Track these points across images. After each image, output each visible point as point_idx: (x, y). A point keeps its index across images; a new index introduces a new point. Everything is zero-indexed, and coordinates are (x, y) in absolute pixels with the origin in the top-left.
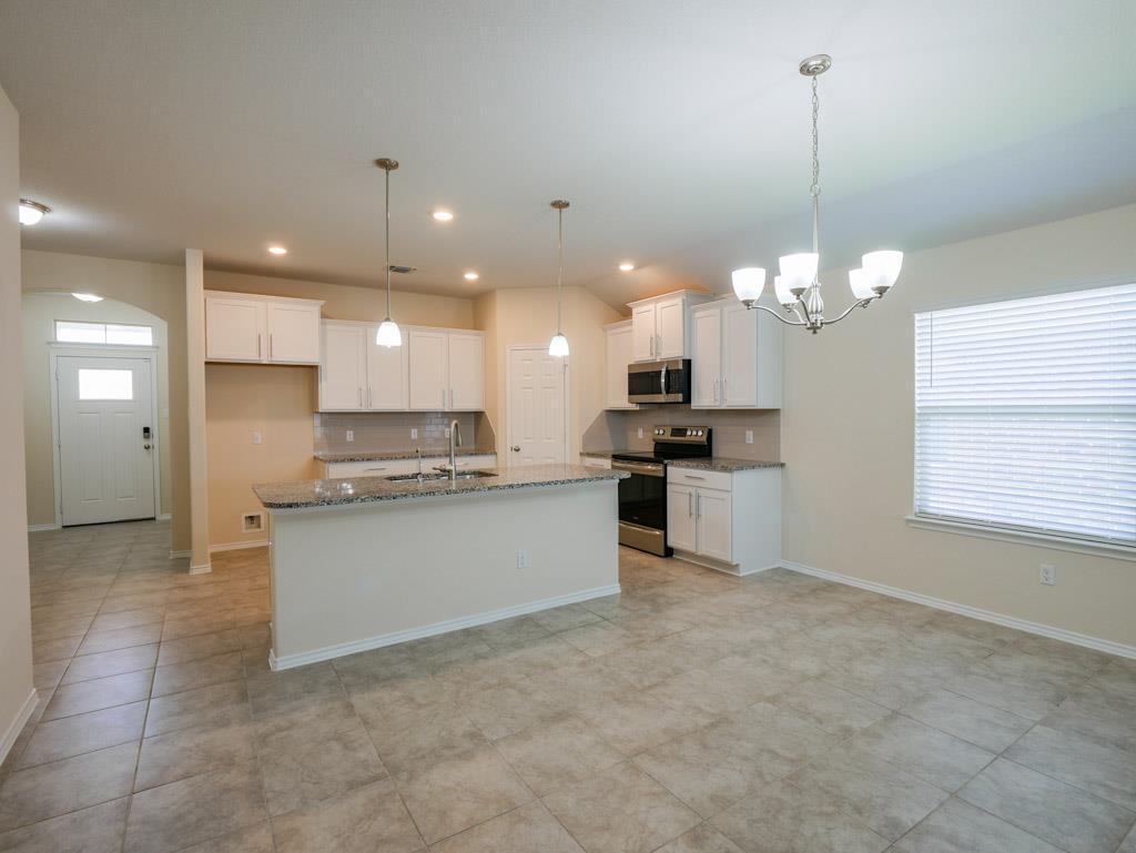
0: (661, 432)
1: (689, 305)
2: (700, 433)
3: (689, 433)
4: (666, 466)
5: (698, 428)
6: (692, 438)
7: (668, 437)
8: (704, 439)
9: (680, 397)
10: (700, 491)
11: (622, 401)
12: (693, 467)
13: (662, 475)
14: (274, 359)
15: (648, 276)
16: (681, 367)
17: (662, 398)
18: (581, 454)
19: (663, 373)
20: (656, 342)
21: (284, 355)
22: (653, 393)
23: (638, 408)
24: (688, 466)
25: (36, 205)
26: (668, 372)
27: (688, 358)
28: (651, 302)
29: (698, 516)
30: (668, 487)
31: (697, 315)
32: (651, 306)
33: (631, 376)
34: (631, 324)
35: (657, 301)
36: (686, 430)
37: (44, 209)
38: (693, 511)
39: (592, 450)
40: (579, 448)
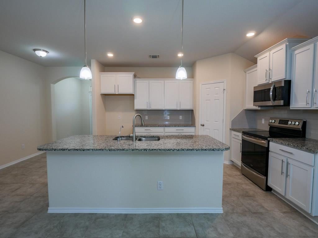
0: (273, 121)
1: (290, 47)
2: (297, 123)
3: (290, 123)
4: (269, 141)
5: (295, 120)
6: (291, 126)
7: (277, 124)
8: (300, 127)
9: (282, 102)
10: (290, 161)
11: (251, 105)
12: (285, 145)
13: (266, 146)
14: (119, 93)
15: (264, 37)
16: (283, 85)
17: (270, 103)
18: (230, 129)
19: (272, 89)
20: (269, 73)
21: (122, 91)
22: (265, 101)
23: (260, 109)
24: (282, 144)
25: (44, 50)
26: (275, 89)
27: (288, 79)
28: (266, 52)
29: (287, 176)
30: (270, 153)
31: (296, 52)
32: (267, 54)
33: (255, 92)
34: (256, 66)
35: (270, 50)
36: (288, 121)
37: (47, 52)
38: (285, 171)
39: (235, 127)
40: (229, 126)
